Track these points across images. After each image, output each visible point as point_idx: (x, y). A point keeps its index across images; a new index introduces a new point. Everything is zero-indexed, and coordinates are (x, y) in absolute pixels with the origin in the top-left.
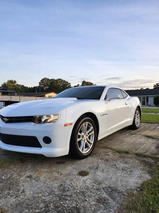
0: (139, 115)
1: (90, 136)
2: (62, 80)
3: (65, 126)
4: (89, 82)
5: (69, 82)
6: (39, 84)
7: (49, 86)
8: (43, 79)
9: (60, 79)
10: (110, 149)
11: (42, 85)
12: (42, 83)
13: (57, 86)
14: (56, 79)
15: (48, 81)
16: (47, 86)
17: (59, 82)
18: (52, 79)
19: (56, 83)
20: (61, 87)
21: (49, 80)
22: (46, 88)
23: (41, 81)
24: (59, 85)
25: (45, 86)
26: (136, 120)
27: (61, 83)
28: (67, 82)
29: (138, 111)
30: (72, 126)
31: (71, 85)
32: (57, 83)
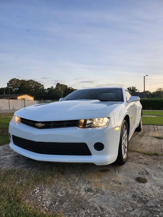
2: (34, 81)
4: (63, 85)
5: (42, 84)
6: (7, 85)
7: (19, 87)
8: (12, 80)
9: (31, 80)
10: (136, 152)
11: (11, 86)
12: (11, 84)
13: (29, 87)
14: (27, 80)
15: (17, 82)
16: (17, 88)
17: (31, 83)
18: (22, 80)
19: (27, 84)
20: (33, 88)
21: (19, 81)
22: (15, 90)
23: (9, 82)
24: (31, 87)
25: (14, 87)
27: (33, 85)
28: (40, 84)
31: (44, 87)
32: (29, 84)
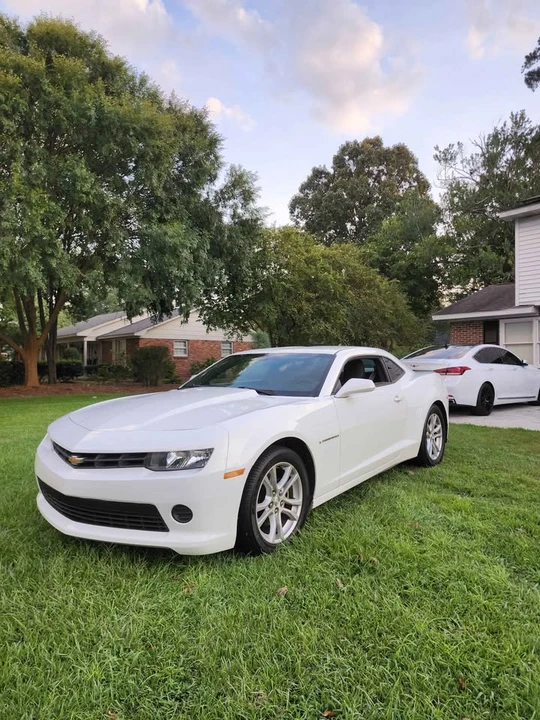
0: (439, 426)
1: (291, 490)
3: (225, 478)
26: (428, 440)
29: (435, 417)
30: (244, 478)
